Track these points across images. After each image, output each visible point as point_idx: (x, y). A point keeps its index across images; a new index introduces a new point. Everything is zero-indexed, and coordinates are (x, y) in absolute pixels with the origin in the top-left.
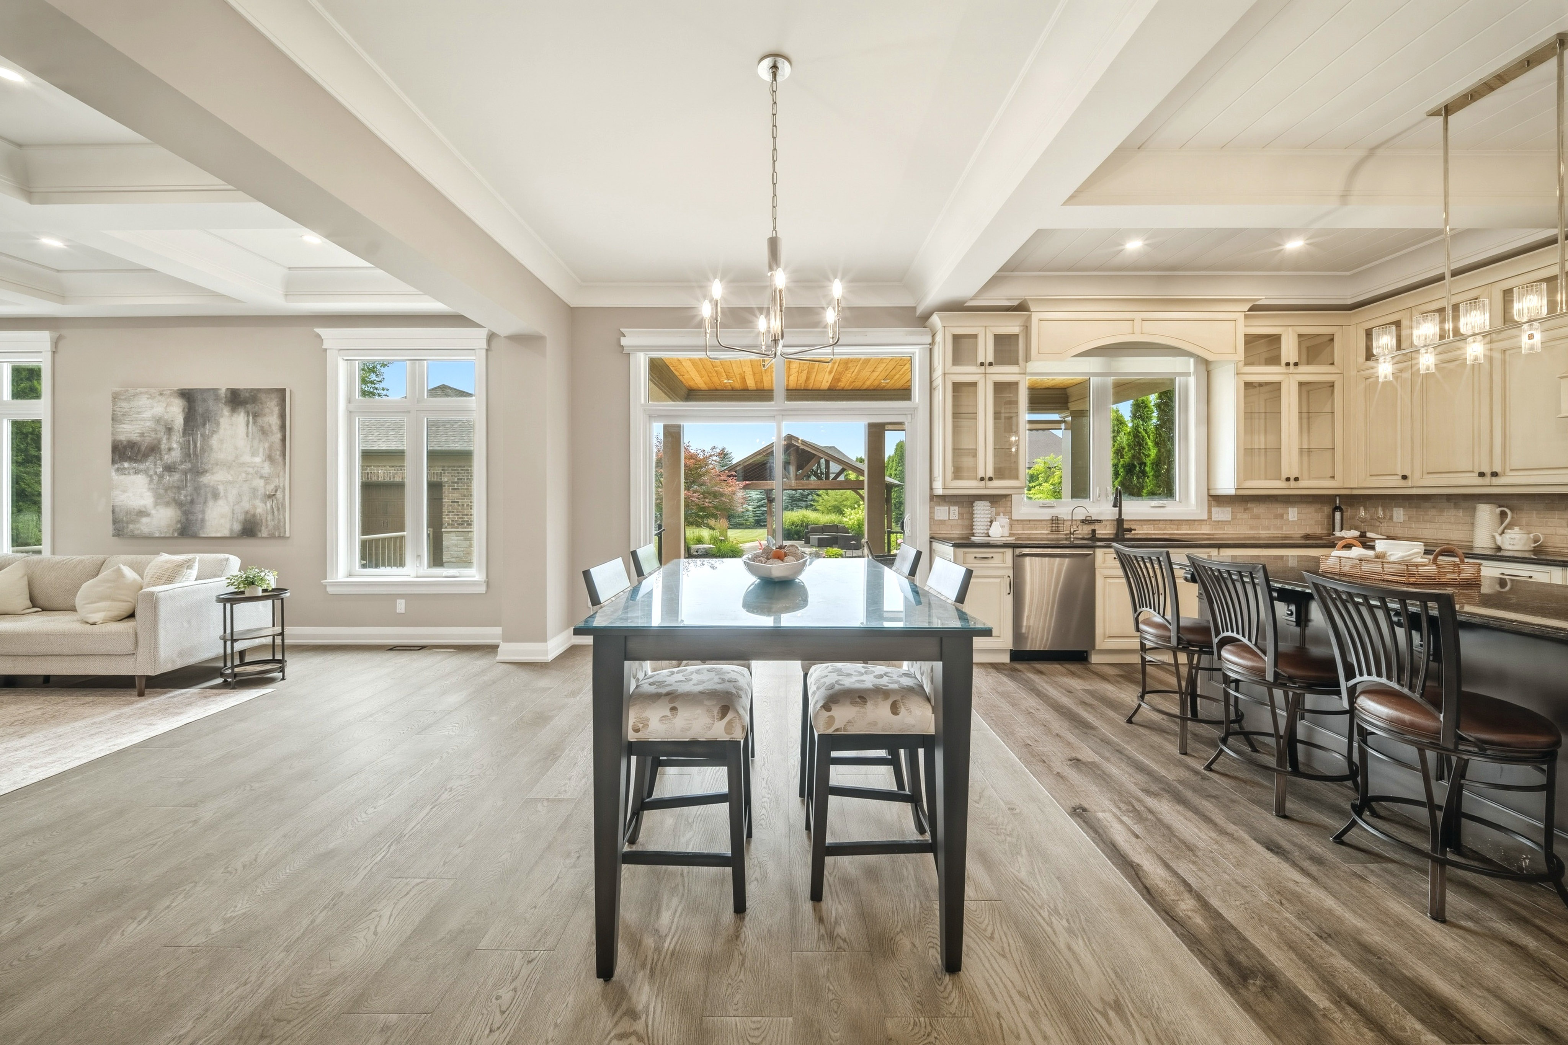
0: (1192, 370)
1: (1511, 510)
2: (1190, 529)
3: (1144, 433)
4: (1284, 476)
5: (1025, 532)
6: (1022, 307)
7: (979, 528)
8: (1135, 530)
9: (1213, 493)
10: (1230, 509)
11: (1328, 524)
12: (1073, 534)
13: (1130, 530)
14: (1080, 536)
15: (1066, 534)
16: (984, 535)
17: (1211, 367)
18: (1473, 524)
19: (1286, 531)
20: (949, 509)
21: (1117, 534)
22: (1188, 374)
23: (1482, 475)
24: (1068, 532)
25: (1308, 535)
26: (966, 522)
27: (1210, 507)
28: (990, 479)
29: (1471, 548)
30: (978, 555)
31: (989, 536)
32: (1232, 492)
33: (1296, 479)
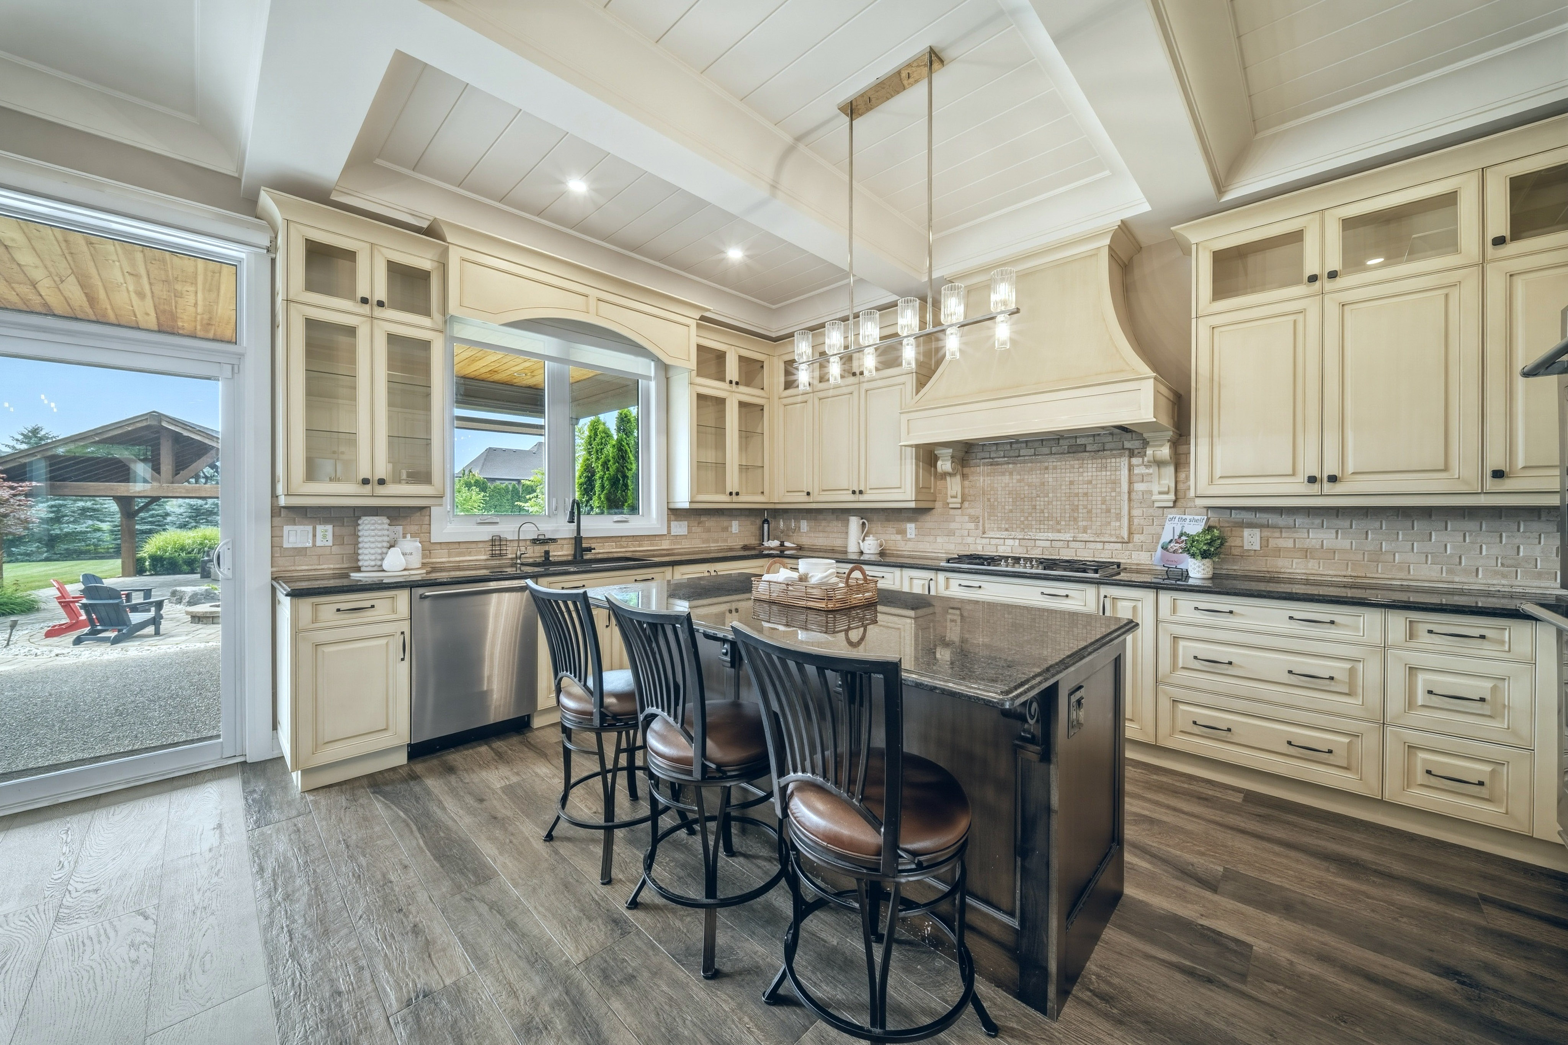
0: (653, 374)
1: (868, 521)
2: (651, 545)
3: (627, 447)
4: (728, 491)
5: (452, 559)
6: (432, 232)
7: (366, 557)
8: (594, 549)
9: (672, 506)
10: (686, 523)
11: (760, 535)
12: (520, 558)
13: (590, 549)
14: (531, 560)
15: (512, 559)
16: (375, 569)
17: (671, 373)
18: (847, 533)
19: (731, 543)
20: (314, 530)
21: (575, 555)
22: (648, 378)
23: (854, 492)
24: (514, 556)
25: (746, 546)
26: (349, 550)
27: (669, 521)
28: (382, 482)
29: (846, 552)
30: (343, 606)
31: (384, 571)
32: (687, 506)
33: (737, 494)
